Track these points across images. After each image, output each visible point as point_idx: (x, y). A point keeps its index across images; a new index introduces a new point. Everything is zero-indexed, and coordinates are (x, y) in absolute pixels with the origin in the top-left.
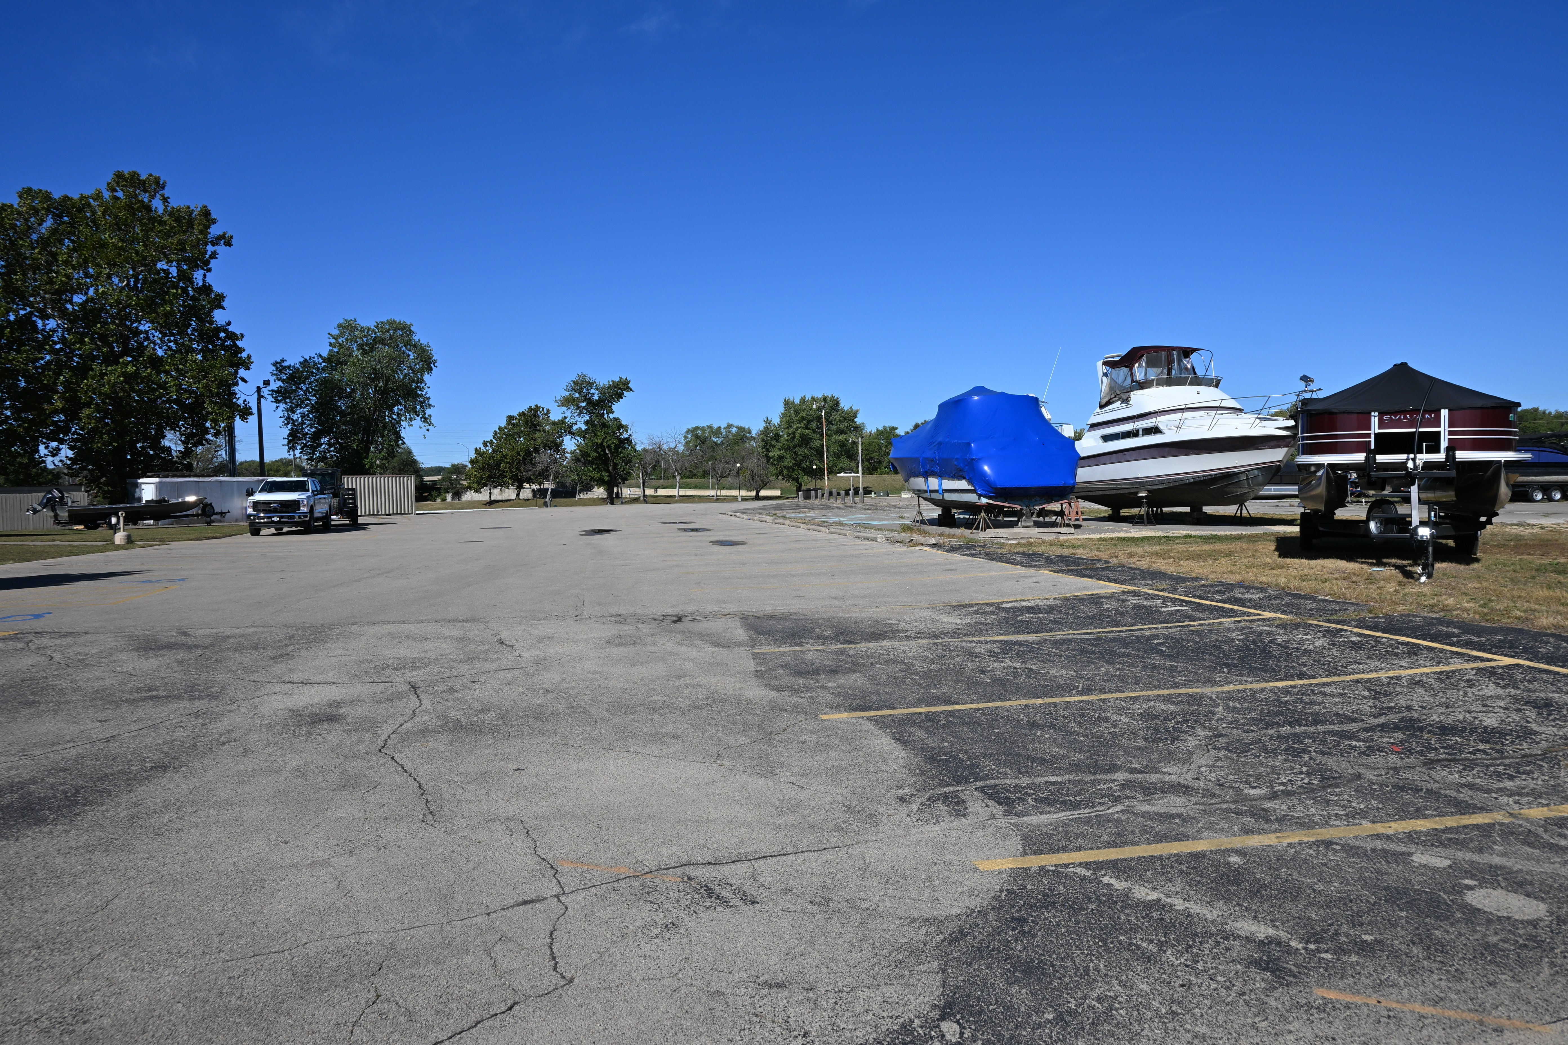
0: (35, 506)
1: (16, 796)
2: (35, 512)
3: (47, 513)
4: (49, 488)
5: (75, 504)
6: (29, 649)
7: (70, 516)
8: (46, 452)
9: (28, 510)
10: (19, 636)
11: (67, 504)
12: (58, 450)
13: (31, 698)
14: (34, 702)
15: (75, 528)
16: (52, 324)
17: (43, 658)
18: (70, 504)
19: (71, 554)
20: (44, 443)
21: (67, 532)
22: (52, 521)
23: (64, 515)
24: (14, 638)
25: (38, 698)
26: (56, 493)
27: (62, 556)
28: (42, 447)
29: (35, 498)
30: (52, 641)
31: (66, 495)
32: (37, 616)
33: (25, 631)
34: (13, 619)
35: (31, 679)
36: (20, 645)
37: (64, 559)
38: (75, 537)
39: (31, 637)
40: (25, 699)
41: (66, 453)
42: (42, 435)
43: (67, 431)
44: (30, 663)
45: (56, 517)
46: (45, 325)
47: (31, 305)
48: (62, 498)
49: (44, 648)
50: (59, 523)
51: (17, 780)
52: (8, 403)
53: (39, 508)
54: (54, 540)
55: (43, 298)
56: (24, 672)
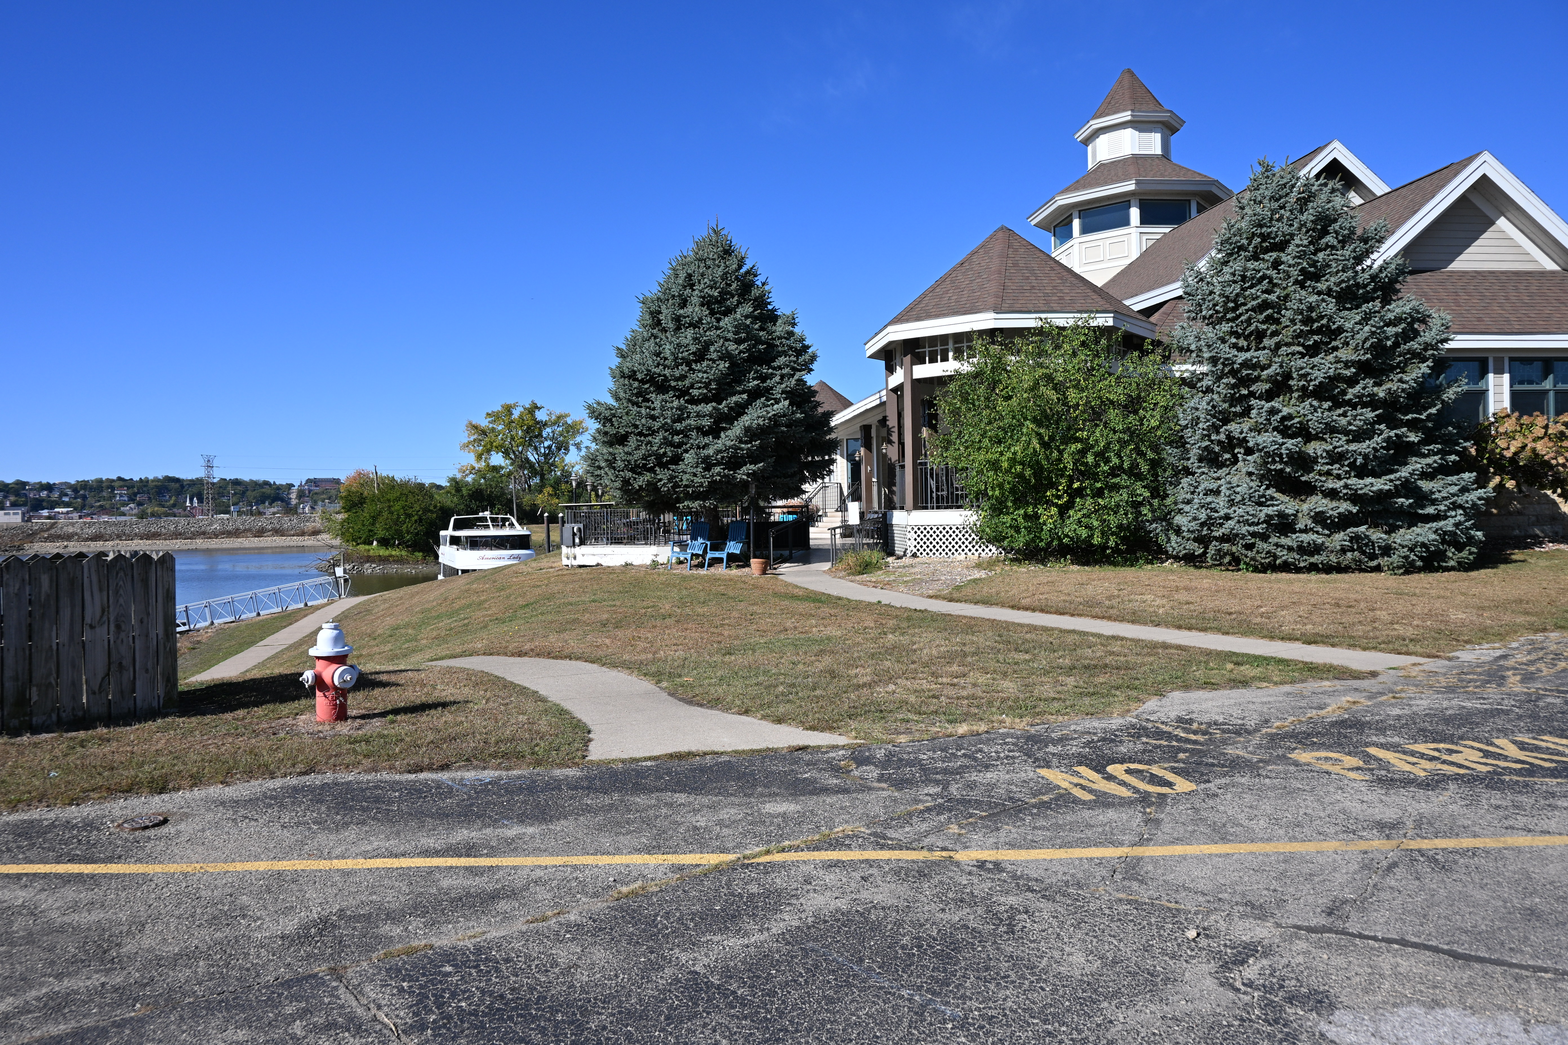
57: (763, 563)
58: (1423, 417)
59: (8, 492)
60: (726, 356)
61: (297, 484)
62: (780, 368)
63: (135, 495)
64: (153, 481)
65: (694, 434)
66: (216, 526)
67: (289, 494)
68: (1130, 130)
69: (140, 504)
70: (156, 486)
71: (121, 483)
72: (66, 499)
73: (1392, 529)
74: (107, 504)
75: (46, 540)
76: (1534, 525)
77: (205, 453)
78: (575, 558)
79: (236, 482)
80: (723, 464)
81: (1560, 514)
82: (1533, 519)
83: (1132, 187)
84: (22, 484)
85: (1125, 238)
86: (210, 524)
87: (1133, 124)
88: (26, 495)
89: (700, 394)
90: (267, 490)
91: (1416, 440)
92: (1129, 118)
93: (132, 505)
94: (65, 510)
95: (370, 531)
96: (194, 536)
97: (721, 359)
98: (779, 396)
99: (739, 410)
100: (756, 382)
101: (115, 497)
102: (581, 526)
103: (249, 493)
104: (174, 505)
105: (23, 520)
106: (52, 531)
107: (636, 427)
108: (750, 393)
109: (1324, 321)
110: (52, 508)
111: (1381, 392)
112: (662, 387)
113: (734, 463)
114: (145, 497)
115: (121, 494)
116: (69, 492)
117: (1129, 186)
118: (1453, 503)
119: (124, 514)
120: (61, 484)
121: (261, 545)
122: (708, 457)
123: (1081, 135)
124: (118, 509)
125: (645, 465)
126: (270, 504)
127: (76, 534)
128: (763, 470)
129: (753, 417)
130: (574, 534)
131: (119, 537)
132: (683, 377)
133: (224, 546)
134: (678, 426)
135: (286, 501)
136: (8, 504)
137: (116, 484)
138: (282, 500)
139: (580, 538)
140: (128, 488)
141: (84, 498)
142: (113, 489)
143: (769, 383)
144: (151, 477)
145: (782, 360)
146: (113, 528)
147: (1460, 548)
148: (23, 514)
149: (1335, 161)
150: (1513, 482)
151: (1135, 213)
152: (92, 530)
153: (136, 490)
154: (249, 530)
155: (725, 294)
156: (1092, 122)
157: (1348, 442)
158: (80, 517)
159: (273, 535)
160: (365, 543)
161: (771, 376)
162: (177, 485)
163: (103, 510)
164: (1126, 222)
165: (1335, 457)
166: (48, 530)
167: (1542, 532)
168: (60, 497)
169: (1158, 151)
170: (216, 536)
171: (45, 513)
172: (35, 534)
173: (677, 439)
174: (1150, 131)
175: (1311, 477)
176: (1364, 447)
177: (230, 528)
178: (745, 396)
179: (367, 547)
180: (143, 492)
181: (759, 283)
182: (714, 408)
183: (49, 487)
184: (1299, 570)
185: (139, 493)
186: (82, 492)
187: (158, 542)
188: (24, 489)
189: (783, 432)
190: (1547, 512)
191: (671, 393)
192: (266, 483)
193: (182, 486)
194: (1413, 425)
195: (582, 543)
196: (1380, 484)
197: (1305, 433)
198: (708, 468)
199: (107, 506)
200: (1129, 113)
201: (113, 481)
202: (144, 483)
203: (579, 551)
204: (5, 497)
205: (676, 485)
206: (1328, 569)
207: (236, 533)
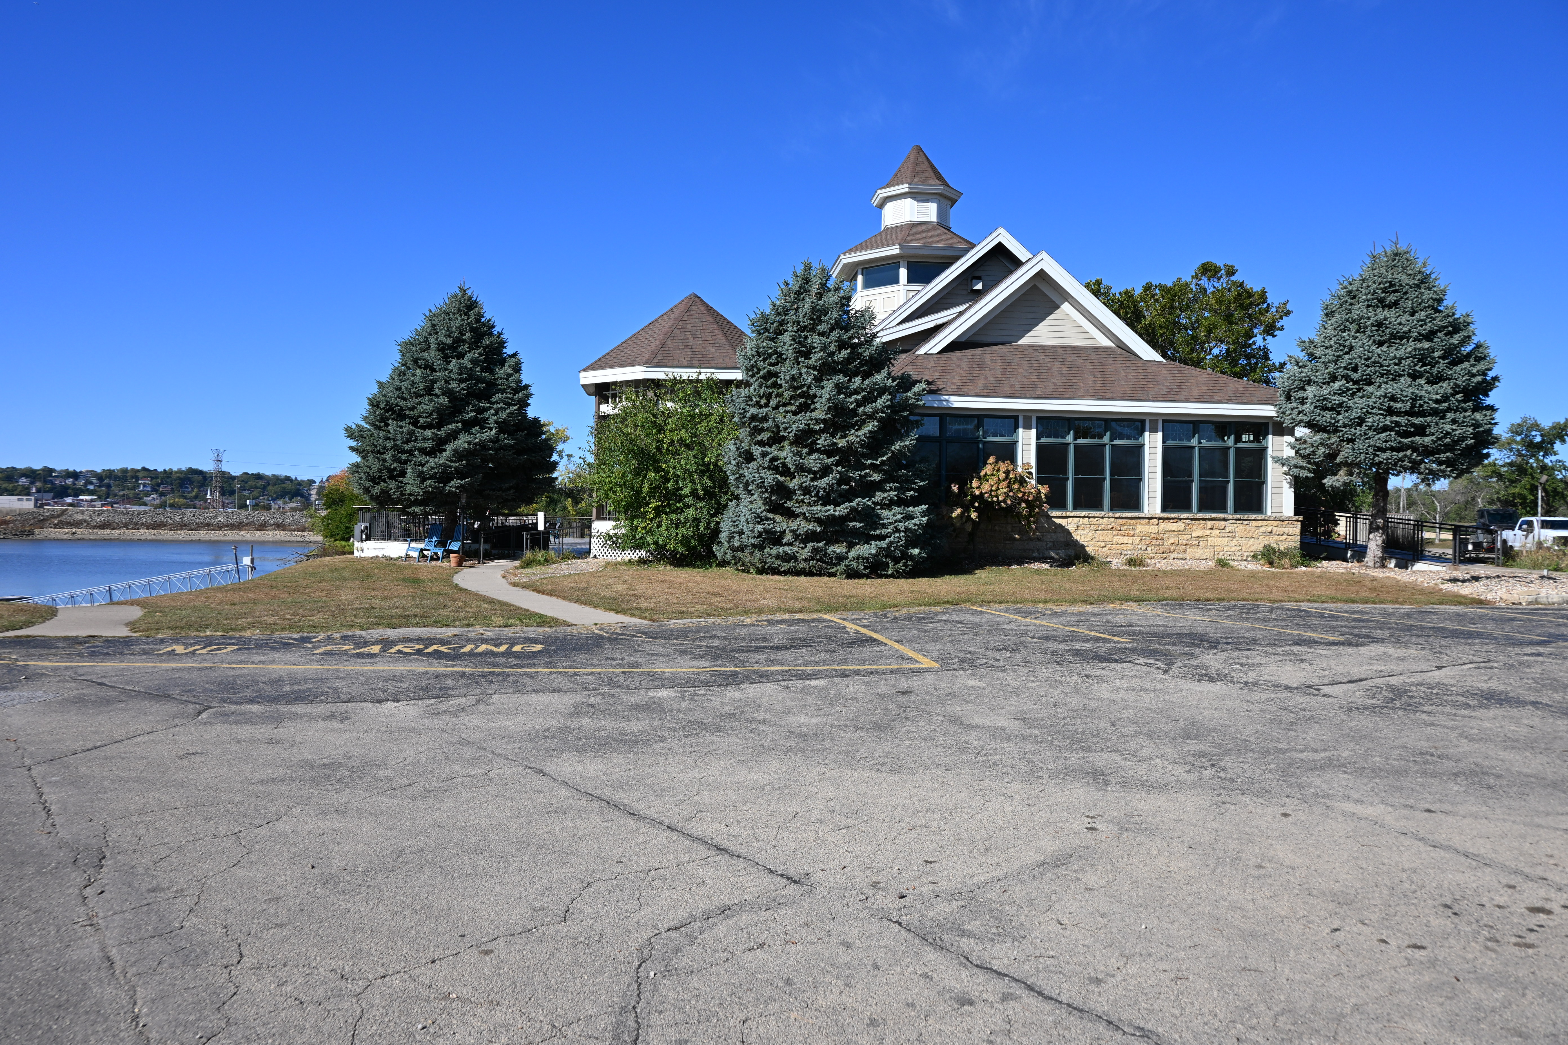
57: (458, 558)
58: (878, 463)
59: (34, 478)
60: (448, 393)
61: (318, 480)
62: (497, 402)
63: (159, 485)
64: (176, 472)
65: (416, 453)
66: (221, 519)
67: (309, 490)
68: (909, 200)
69: (162, 495)
70: (180, 478)
71: (145, 473)
72: (91, 487)
73: (850, 546)
74: (131, 493)
75: (56, 526)
76: (1050, 549)
77: (214, 448)
78: (362, 550)
79: (258, 477)
80: (436, 478)
81: (1073, 541)
82: (1050, 544)
83: (897, 251)
84: (49, 471)
85: (894, 294)
86: (215, 517)
87: (911, 194)
88: (52, 483)
89: (425, 422)
90: (288, 485)
91: (878, 479)
92: (907, 190)
93: (155, 496)
94: (89, 498)
95: (347, 528)
96: (198, 527)
97: (443, 395)
98: (492, 425)
99: (453, 436)
100: (473, 414)
101: (139, 487)
102: (368, 524)
103: (270, 488)
104: (196, 497)
105: (36, 506)
106: (63, 518)
107: (376, 446)
108: (464, 423)
109: (805, 389)
110: (76, 495)
111: (842, 443)
112: (400, 416)
113: (445, 477)
114: (168, 488)
115: (144, 484)
116: (94, 480)
117: (895, 250)
118: (896, 527)
119: (145, 504)
120: (87, 472)
121: (263, 539)
122: (422, 472)
123: (875, 201)
124: (141, 499)
125: (380, 477)
126: (290, 499)
127: (85, 521)
128: (470, 484)
129: (462, 442)
130: (362, 532)
131: (126, 526)
132: (413, 408)
133: (227, 538)
134: (406, 447)
135: (306, 498)
136: (34, 490)
137: (140, 475)
138: (302, 496)
139: (366, 535)
140: (152, 478)
141: (109, 486)
142: (137, 479)
143: (486, 415)
144: (175, 469)
145: (499, 396)
146: (121, 517)
147: (896, 561)
148: (36, 500)
149: (1000, 246)
150: (976, 514)
151: (903, 273)
152: (101, 518)
153: (159, 480)
154: (253, 524)
155: (458, 341)
156: (879, 192)
157: (812, 480)
158: (103, 505)
159: (274, 529)
160: (343, 539)
161: (486, 410)
162: (200, 477)
163: (126, 499)
164: (895, 281)
165: (806, 491)
166: (59, 516)
167: (1057, 554)
168: (85, 485)
169: (934, 219)
170: (220, 528)
171: (69, 500)
172: (45, 519)
173: (404, 457)
174: (927, 201)
175: (789, 504)
176: (823, 483)
177: (233, 521)
178: (460, 425)
179: (343, 543)
180: (167, 483)
181: (495, 333)
182: (433, 433)
183: (75, 475)
184: (780, 573)
185: (162, 483)
186: (107, 481)
187: (163, 532)
188: (51, 476)
189: (491, 454)
190: (1062, 539)
191: (407, 420)
192: (288, 478)
193: (205, 479)
194: (874, 467)
195: (368, 538)
196: (841, 510)
197: (785, 471)
198: (424, 480)
199: (131, 496)
200: (907, 185)
201: (138, 471)
202: (167, 474)
203: (367, 545)
204: (32, 483)
205: (402, 494)
206: (798, 573)
207: (239, 526)
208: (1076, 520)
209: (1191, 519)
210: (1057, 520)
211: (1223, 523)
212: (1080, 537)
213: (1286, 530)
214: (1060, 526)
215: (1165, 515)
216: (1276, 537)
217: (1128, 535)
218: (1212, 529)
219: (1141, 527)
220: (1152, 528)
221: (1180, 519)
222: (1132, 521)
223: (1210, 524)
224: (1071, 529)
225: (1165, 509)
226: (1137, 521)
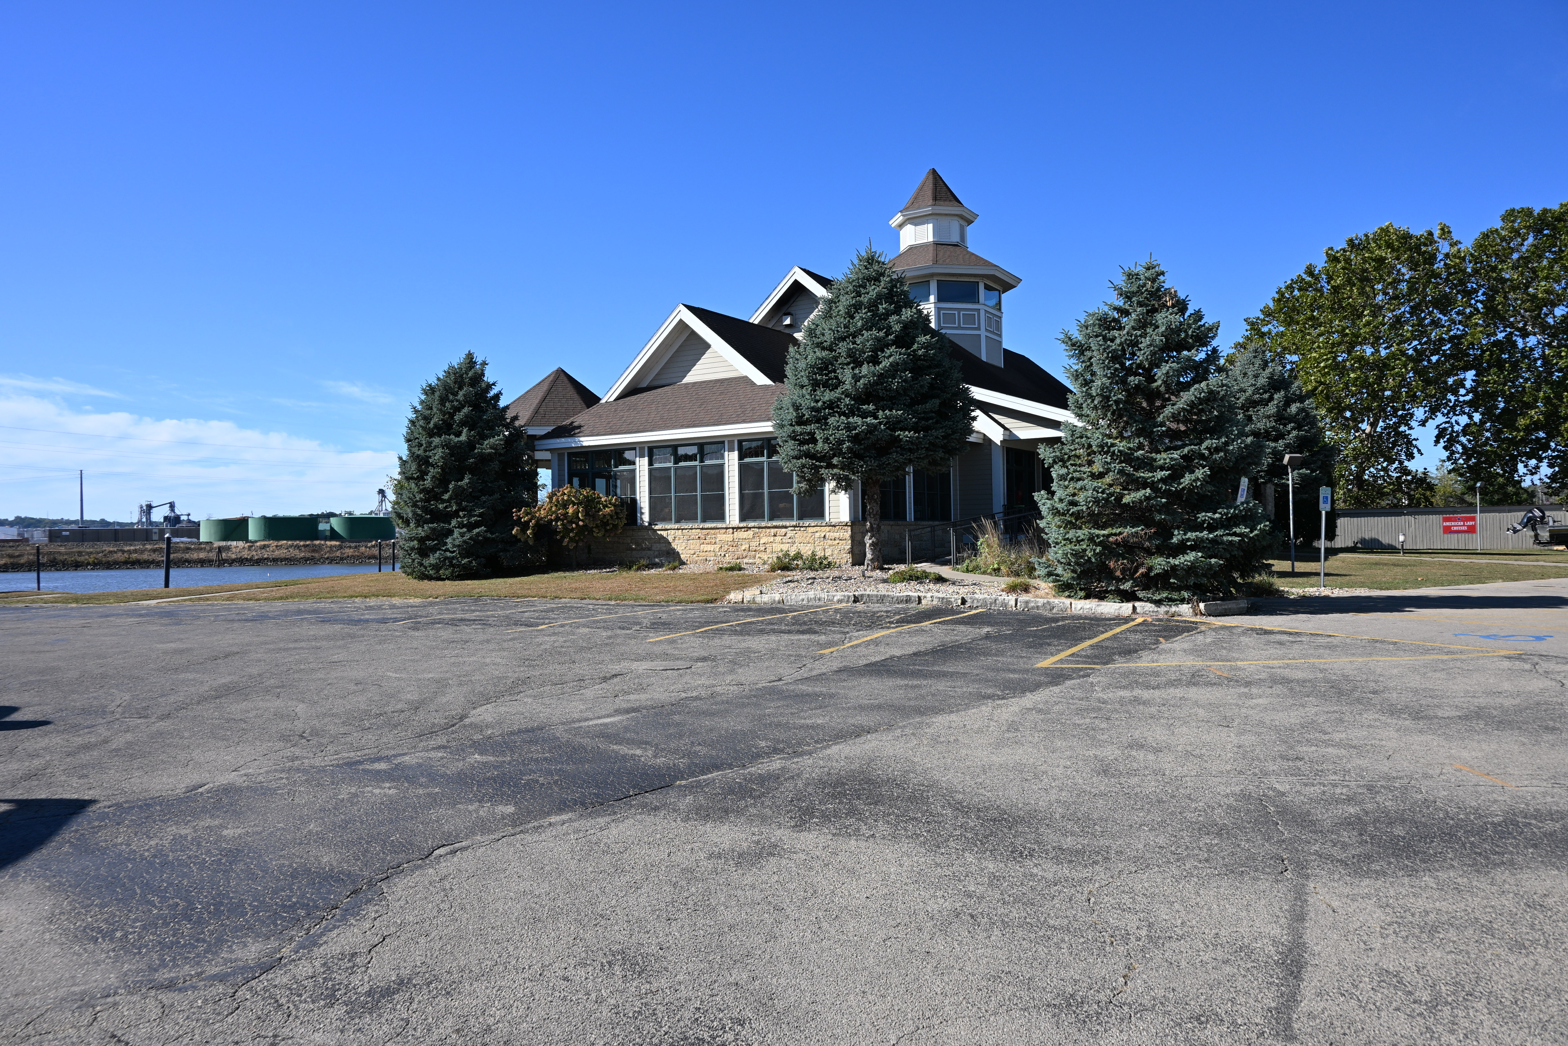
0: (1516, 525)
1: (1558, 825)
2: (1515, 531)
3: (1528, 533)
4: (1530, 507)
5: (1556, 524)
6: (1537, 672)
7: (1551, 536)
8: (1525, 470)
9: (1508, 530)
10: (1523, 656)
11: (1547, 523)
12: (1537, 467)
13: (1551, 723)
14: (1554, 729)
15: (1556, 548)
16: (1532, 341)
17: (1554, 683)
18: (1551, 523)
19: (1558, 576)
20: (1523, 462)
21: (1549, 552)
22: (1532, 540)
23: (1545, 535)
24: (1519, 658)
25: (1558, 725)
26: (1537, 513)
27: (1549, 577)
28: (1520, 466)
29: (1516, 517)
30: (1560, 666)
31: (1547, 513)
32: (1539, 638)
33: (1529, 653)
34: (1512, 638)
35: (1546, 703)
36: (1528, 667)
37: (1552, 581)
38: (1559, 558)
39: (1536, 659)
40: (1544, 724)
41: (1545, 470)
42: (1521, 454)
43: (1546, 447)
44: (1542, 687)
45: (1536, 536)
46: (1525, 343)
47: (1511, 325)
48: (1543, 518)
49: (1552, 673)
50: (1540, 543)
51: (1555, 808)
52: (1488, 424)
53: (1519, 527)
54: (1538, 561)
55: (1523, 316)
56: (1537, 695)
76: (656, 557)
81: (672, 549)
82: (657, 553)
190: (664, 548)
208: (673, 531)
209: (759, 528)
210: (659, 532)
211: (784, 530)
212: (678, 546)
213: (836, 535)
214: (662, 536)
215: (742, 525)
216: (830, 542)
217: (710, 543)
218: (775, 536)
219: (722, 537)
220: (728, 537)
221: (750, 528)
222: (712, 531)
223: (773, 531)
224: (670, 539)
225: (742, 519)
226: (717, 531)
